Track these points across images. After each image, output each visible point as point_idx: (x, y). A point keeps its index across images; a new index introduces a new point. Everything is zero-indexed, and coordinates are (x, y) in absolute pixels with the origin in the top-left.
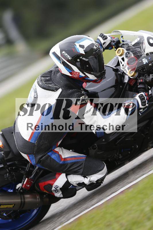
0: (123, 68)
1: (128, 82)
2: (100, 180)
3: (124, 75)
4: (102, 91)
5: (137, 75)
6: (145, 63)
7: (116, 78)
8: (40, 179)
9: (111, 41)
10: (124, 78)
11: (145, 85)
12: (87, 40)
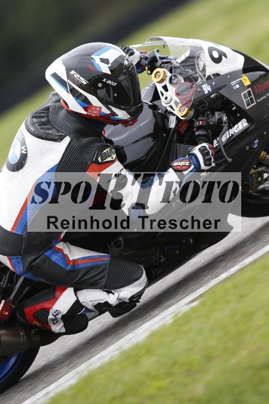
0: (167, 104)
1: (175, 127)
2: (136, 297)
3: (168, 115)
4: (133, 143)
5: (192, 113)
6: (206, 92)
7: (155, 121)
8: (26, 302)
9: (141, 58)
10: (168, 120)
11: (207, 131)
12: (112, 50)
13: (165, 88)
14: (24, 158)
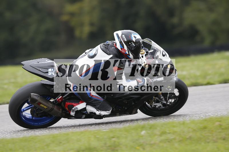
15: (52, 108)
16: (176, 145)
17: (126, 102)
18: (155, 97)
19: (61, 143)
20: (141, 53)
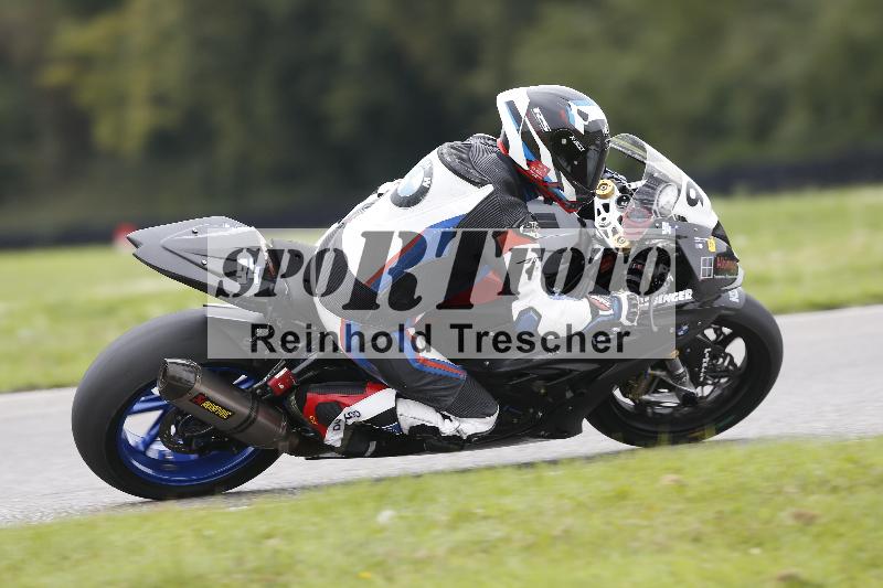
13: (606, 207)
14: (423, 192)
15: (249, 416)
16: (514, 563)
17: (542, 391)
18: (653, 369)
19: (65, 558)
20: (598, 192)
